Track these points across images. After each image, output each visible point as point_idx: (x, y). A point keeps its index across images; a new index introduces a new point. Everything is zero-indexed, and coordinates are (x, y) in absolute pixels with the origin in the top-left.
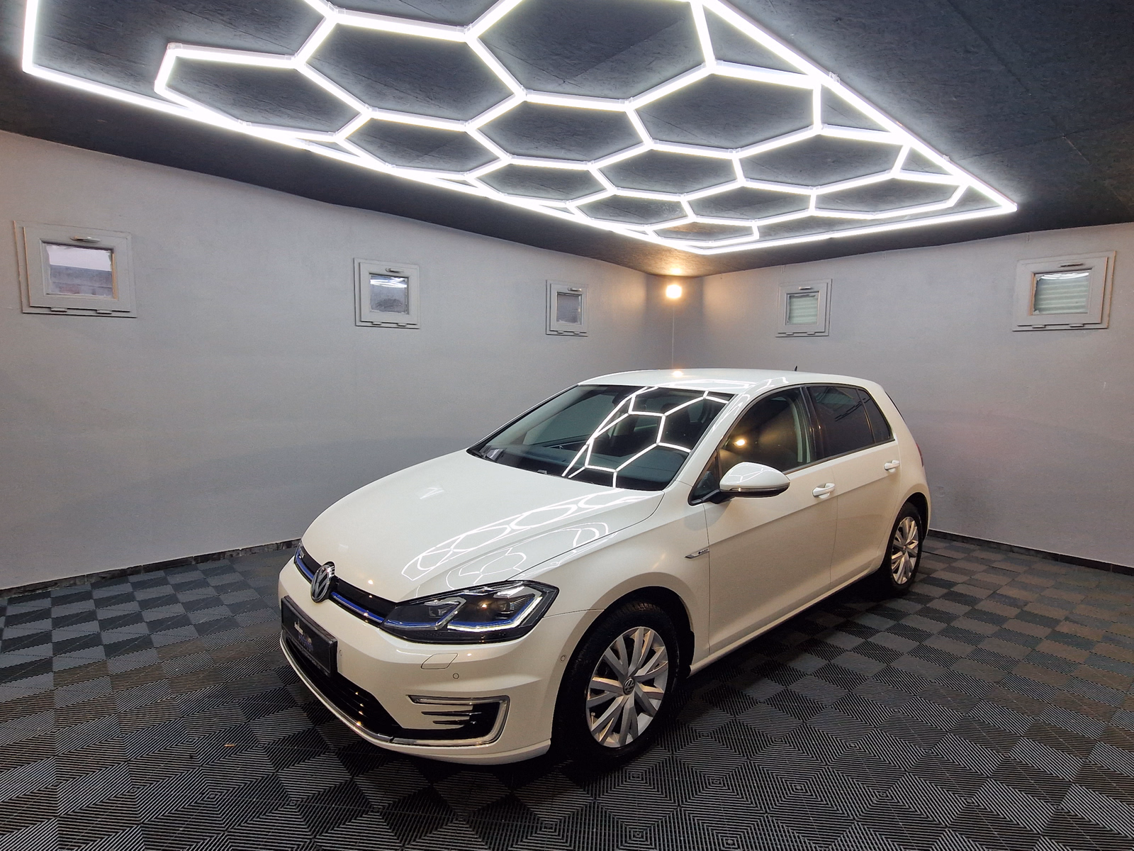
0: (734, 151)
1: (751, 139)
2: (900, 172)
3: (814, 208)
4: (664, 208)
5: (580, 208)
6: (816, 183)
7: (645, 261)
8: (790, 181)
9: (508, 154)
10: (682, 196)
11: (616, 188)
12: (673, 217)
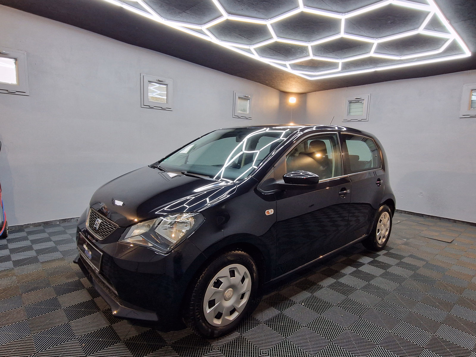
0: (343, 14)
1: (354, 7)
2: (423, 30)
3: (373, 51)
4: (298, 51)
5: (255, 49)
6: (378, 36)
7: (281, 84)
8: (365, 35)
9: (227, 13)
10: (309, 43)
11: (277, 37)
12: (301, 56)
